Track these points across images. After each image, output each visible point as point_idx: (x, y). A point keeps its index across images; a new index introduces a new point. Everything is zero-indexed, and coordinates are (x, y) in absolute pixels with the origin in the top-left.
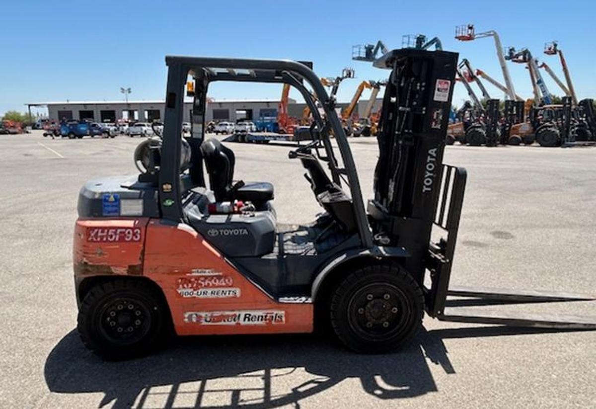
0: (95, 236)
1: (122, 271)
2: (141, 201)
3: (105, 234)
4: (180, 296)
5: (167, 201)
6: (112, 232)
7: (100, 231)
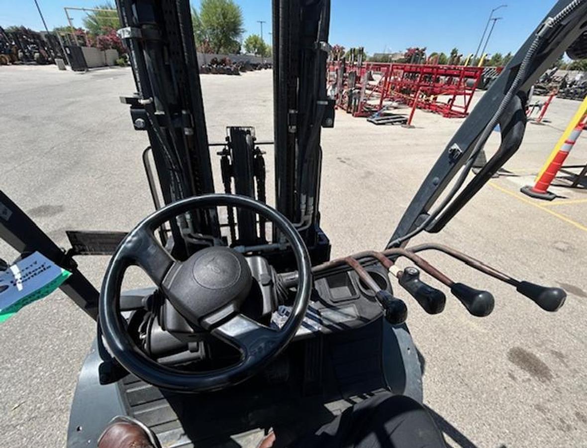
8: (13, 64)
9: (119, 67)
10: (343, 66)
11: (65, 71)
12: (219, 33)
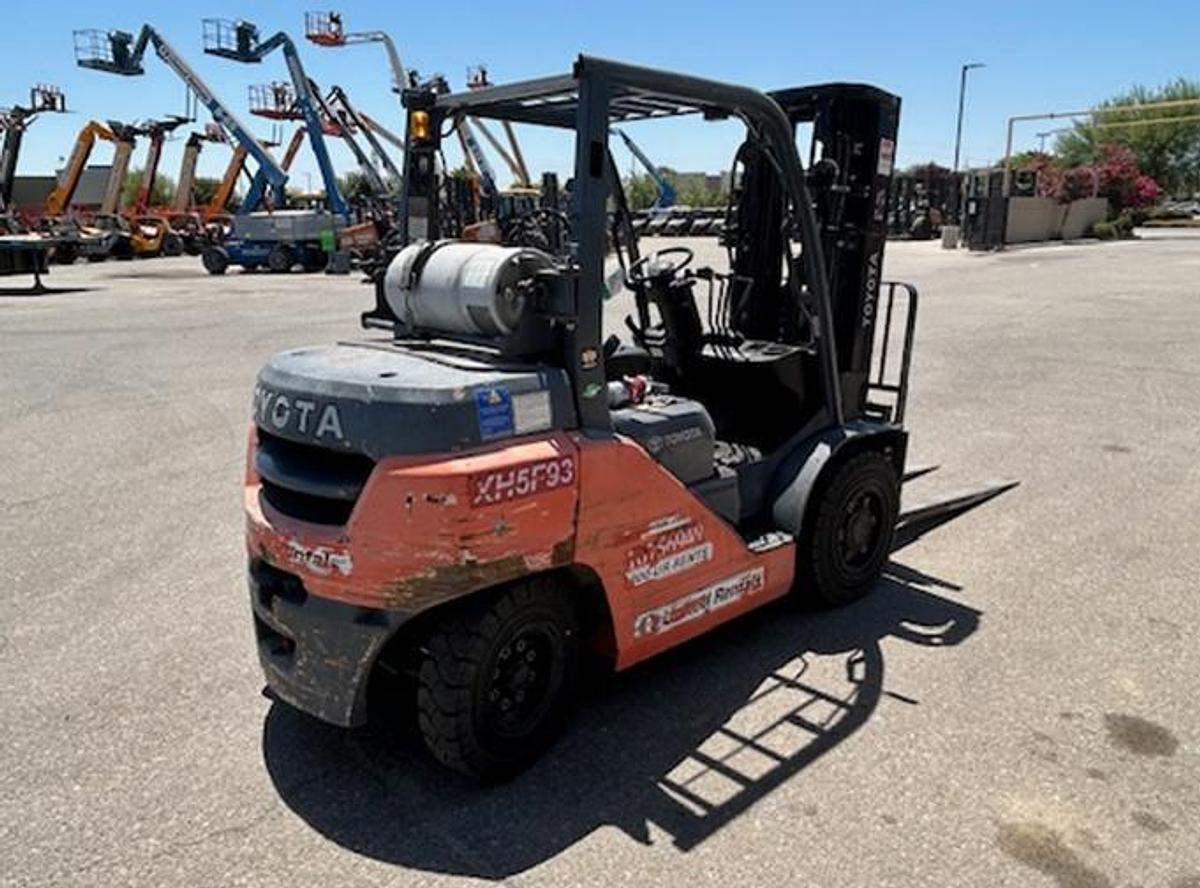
0: (488, 492)
1: (541, 561)
2: (546, 395)
3: (510, 483)
4: (628, 585)
5: (589, 387)
6: (524, 475)
7: (499, 477)
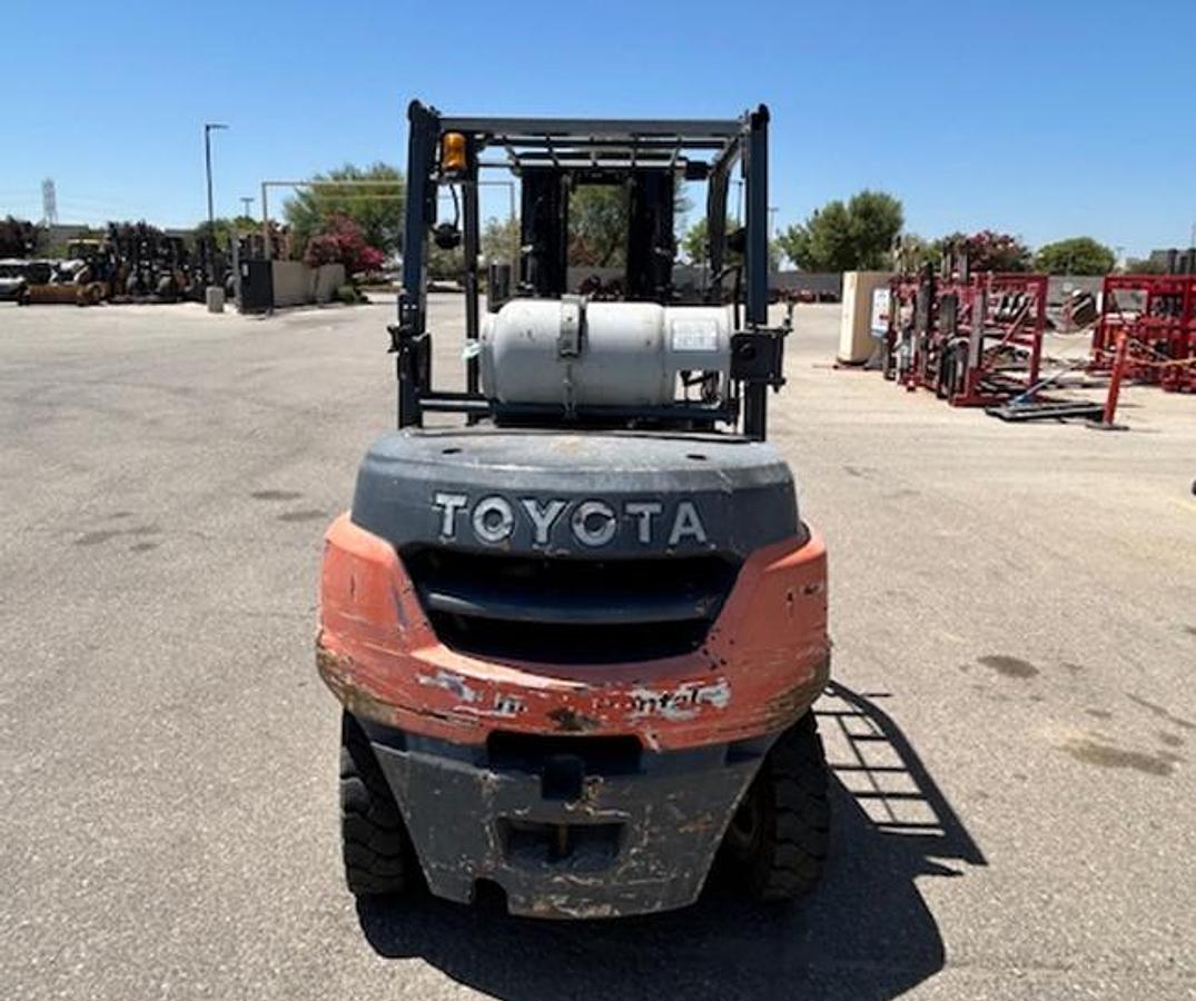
8: (111, 302)
9: (340, 304)
10: (927, 283)
11: (220, 315)
12: (616, 217)
